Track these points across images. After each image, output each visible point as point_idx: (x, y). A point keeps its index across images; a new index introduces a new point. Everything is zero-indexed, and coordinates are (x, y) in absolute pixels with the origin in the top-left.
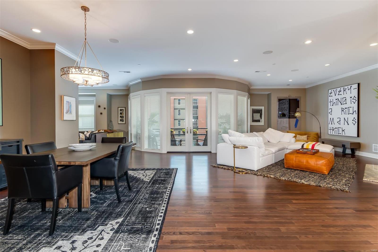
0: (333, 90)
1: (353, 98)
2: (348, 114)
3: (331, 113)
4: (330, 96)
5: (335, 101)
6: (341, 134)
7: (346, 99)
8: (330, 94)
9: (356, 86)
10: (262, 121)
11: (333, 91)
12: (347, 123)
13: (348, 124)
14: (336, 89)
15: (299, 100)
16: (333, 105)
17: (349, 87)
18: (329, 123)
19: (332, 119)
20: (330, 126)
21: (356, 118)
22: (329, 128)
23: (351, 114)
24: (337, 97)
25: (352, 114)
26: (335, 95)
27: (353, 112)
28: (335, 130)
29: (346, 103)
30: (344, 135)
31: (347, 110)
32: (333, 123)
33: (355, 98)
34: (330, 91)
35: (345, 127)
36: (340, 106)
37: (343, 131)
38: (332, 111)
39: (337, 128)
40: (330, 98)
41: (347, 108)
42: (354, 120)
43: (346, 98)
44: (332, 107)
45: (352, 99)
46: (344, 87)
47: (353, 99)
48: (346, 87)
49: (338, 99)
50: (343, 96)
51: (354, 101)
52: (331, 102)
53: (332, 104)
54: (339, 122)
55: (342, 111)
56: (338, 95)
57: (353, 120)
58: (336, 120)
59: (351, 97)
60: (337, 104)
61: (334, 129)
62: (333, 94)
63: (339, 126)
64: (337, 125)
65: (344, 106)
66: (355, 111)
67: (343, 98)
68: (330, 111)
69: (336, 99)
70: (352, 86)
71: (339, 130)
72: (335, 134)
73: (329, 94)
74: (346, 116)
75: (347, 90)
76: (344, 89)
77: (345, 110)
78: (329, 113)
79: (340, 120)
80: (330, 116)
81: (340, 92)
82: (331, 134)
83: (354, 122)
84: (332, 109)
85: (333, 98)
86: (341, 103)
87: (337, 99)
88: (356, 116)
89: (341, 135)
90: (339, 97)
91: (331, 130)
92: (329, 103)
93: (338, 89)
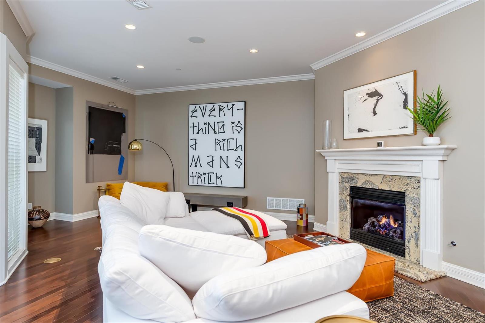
0: (200, 107)
1: (236, 124)
2: (228, 150)
3: (194, 147)
4: (191, 117)
5: (202, 126)
6: (214, 183)
7: (224, 125)
8: (192, 112)
9: (241, 105)
10: (41, 159)
11: (198, 108)
12: (227, 164)
13: (228, 167)
14: (204, 105)
15: (125, 117)
16: (198, 133)
17: (230, 105)
18: (190, 165)
19: (196, 158)
20: (192, 169)
21: (242, 157)
22: (190, 174)
23: (233, 149)
24: (207, 119)
25: (235, 150)
26: (203, 116)
27: (237, 148)
28: (202, 177)
29: (223, 132)
30: (219, 184)
31: (226, 143)
32: (198, 164)
33: (239, 125)
34: (192, 108)
35: (223, 171)
36: (212, 136)
37: (218, 178)
38: (196, 143)
39: (207, 174)
40: (191, 120)
41: (226, 141)
42: (239, 160)
43: (223, 122)
44: (196, 136)
45: (234, 125)
46: (220, 104)
47: (236, 126)
48: (224, 105)
49: (209, 123)
50: (217, 119)
51: (239, 129)
52: (194, 127)
53: (196, 131)
54: (211, 164)
55: (217, 144)
56: (209, 116)
57: (236, 161)
58: (204, 160)
59: (233, 123)
60: (207, 132)
61: (200, 175)
62: (199, 113)
63: (210, 170)
64: (206, 169)
65: (220, 137)
66: (241, 145)
67: (218, 123)
68: (192, 143)
69: (205, 124)
70: (234, 105)
71: (210, 178)
72: (203, 184)
73: (191, 114)
74: (224, 154)
75: (226, 110)
76: (221, 107)
77: (221, 144)
78: (191, 146)
79: (213, 160)
80: (192, 152)
81: (213, 111)
82: (195, 184)
83: (239, 164)
84: (196, 140)
85: (198, 120)
86: (215, 131)
87: (207, 124)
88: (241, 153)
89: (215, 185)
90: (212, 120)
91: (195, 178)
92: (191, 130)
93: (210, 107)
